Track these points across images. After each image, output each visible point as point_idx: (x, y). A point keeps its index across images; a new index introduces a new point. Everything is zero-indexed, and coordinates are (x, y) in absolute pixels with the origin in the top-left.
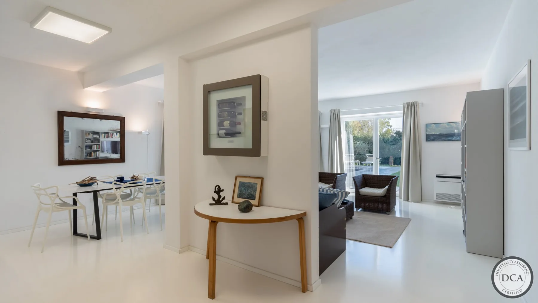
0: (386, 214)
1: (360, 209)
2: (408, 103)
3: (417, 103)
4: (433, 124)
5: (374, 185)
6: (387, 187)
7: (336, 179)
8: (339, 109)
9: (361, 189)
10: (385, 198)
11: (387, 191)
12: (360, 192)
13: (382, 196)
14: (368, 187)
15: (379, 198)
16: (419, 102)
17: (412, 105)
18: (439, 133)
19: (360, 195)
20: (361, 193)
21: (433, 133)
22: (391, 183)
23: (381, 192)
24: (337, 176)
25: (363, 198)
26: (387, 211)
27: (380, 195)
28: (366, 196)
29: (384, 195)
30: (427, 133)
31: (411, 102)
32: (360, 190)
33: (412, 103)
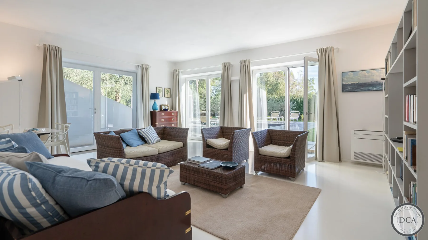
0: (290, 179)
1: (260, 173)
2: (322, 49)
3: (332, 49)
4: (351, 72)
5: (280, 143)
6: (291, 146)
7: (233, 134)
8: (249, 60)
9: (262, 148)
10: (288, 160)
11: (291, 151)
12: (260, 150)
13: (285, 156)
14: (274, 144)
15: (281, 160)
16: (334, 48)
17: (326, 51)
18: (358, 82)
19: (260, 154)
20: (260, 153)
21: (351, 83)
22: (297, 141)
23: (285, 152)
24: (235, 131)
25: (263, 159)
26: (292, 177)
27: (283, 156)
28: (266, 157)
29: (288, 156)
30: (344, 83)
31: (324, 47)
32: (260, 149)
33: (326, 48)
